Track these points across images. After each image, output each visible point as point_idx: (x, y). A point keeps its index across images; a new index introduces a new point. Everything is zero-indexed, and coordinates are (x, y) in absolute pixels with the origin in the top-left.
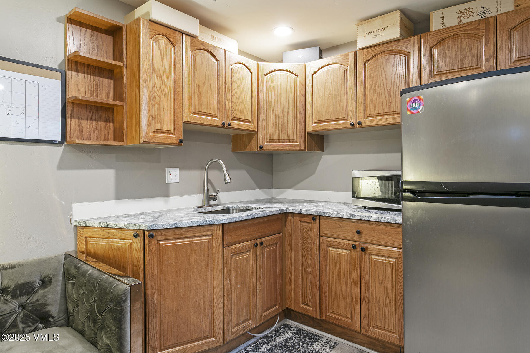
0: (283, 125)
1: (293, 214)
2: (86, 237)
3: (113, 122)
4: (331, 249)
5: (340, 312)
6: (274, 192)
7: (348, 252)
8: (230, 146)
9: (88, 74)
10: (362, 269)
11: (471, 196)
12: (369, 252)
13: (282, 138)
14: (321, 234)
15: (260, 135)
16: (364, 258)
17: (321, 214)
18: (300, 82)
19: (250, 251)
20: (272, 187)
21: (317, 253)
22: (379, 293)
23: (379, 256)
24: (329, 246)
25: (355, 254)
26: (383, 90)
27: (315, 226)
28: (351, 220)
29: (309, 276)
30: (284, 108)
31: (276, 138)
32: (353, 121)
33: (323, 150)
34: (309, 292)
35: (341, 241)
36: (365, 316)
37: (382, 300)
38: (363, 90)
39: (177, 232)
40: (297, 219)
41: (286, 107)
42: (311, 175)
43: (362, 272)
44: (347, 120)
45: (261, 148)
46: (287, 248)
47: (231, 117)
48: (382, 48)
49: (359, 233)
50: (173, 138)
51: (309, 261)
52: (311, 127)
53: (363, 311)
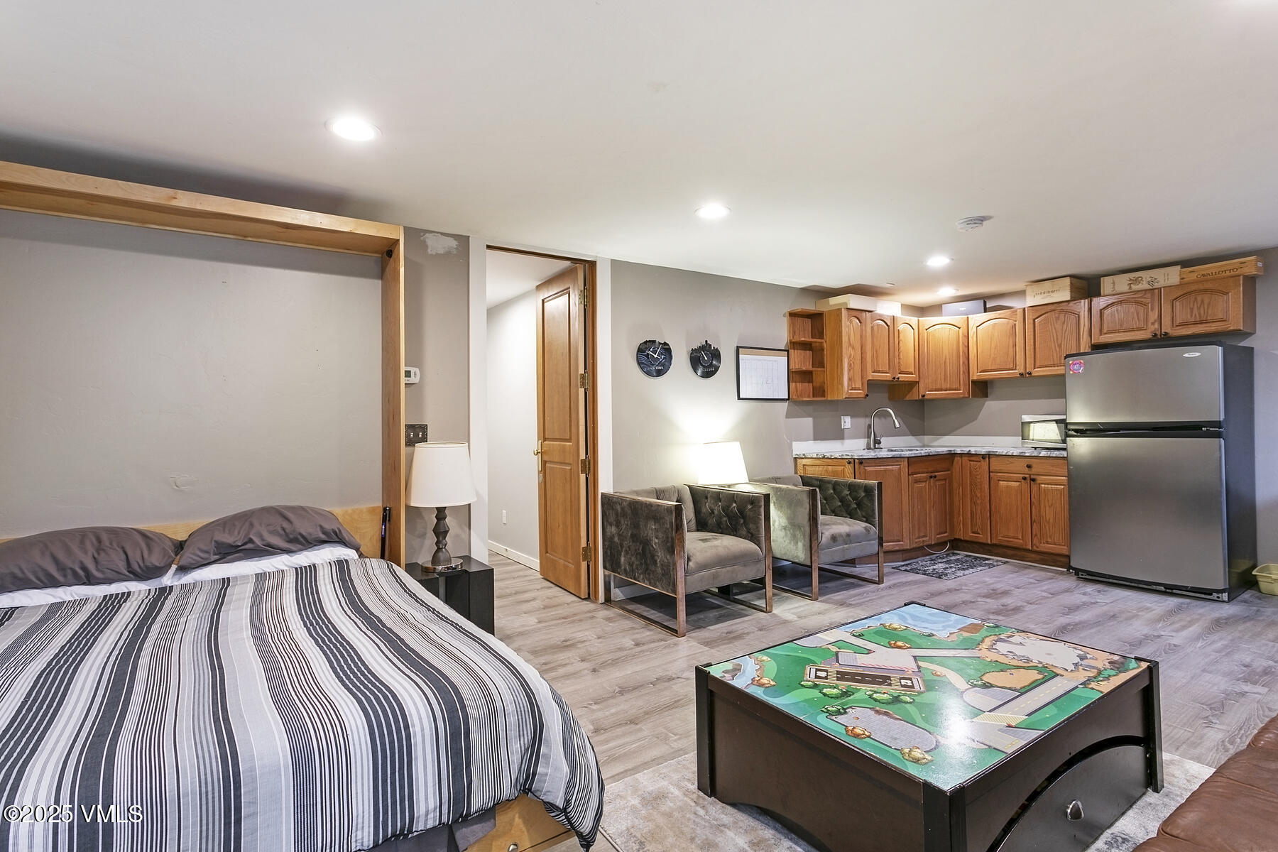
0: (945, 375)
1: (961, 455)
2: (804, 465)
3: (812, 382)
4: (1001, 482)
5: (1011, 535)
6: (927, 438)
7: (1018, 483)
8: (887, 395)
9: (797, 349)
10: (1032, 496)
11: (1121, 432)
12: (1038, 482)
13: (944, 387)
14: (991, 470)
15: (921, 385)
16: (1035, 488)
17: (991, 453)
18: (963, 334)
19: (926, 481)
20: (924, 434)
21: (987, 486)
22: (1048, 514)
23: (1048, 484)
24: (999, 480)
25: (1025, 486)
26: (1053, 345)
27: (985, 464)
28: (1021, 456)
29: (979, 508)
30: (946, 358)
31: (938, 387)
32: (1022, 371)
33: (987, 397)
34: (979, 522)
35: (1011, 475)
36: (1036, 535)
37: (1051, 520)
38: (1032, 344)
39: (877, 461)
40: (965, 459)
41: (948, 357)
42: (973, 421)
43: (1033, 500)
44: (1015, 370)
45: (923, 396)
46: (955, 485)
47: (898, 372)
48: (1053, 307)
49: (1029, 466)
50: (861, 393)
51: (979, 495)
52: (975, 376)
53: (1034, 531)
